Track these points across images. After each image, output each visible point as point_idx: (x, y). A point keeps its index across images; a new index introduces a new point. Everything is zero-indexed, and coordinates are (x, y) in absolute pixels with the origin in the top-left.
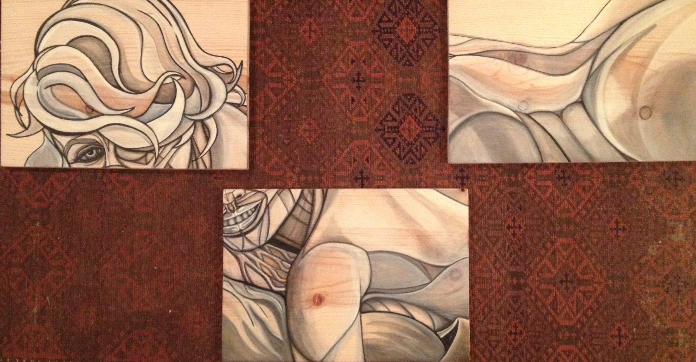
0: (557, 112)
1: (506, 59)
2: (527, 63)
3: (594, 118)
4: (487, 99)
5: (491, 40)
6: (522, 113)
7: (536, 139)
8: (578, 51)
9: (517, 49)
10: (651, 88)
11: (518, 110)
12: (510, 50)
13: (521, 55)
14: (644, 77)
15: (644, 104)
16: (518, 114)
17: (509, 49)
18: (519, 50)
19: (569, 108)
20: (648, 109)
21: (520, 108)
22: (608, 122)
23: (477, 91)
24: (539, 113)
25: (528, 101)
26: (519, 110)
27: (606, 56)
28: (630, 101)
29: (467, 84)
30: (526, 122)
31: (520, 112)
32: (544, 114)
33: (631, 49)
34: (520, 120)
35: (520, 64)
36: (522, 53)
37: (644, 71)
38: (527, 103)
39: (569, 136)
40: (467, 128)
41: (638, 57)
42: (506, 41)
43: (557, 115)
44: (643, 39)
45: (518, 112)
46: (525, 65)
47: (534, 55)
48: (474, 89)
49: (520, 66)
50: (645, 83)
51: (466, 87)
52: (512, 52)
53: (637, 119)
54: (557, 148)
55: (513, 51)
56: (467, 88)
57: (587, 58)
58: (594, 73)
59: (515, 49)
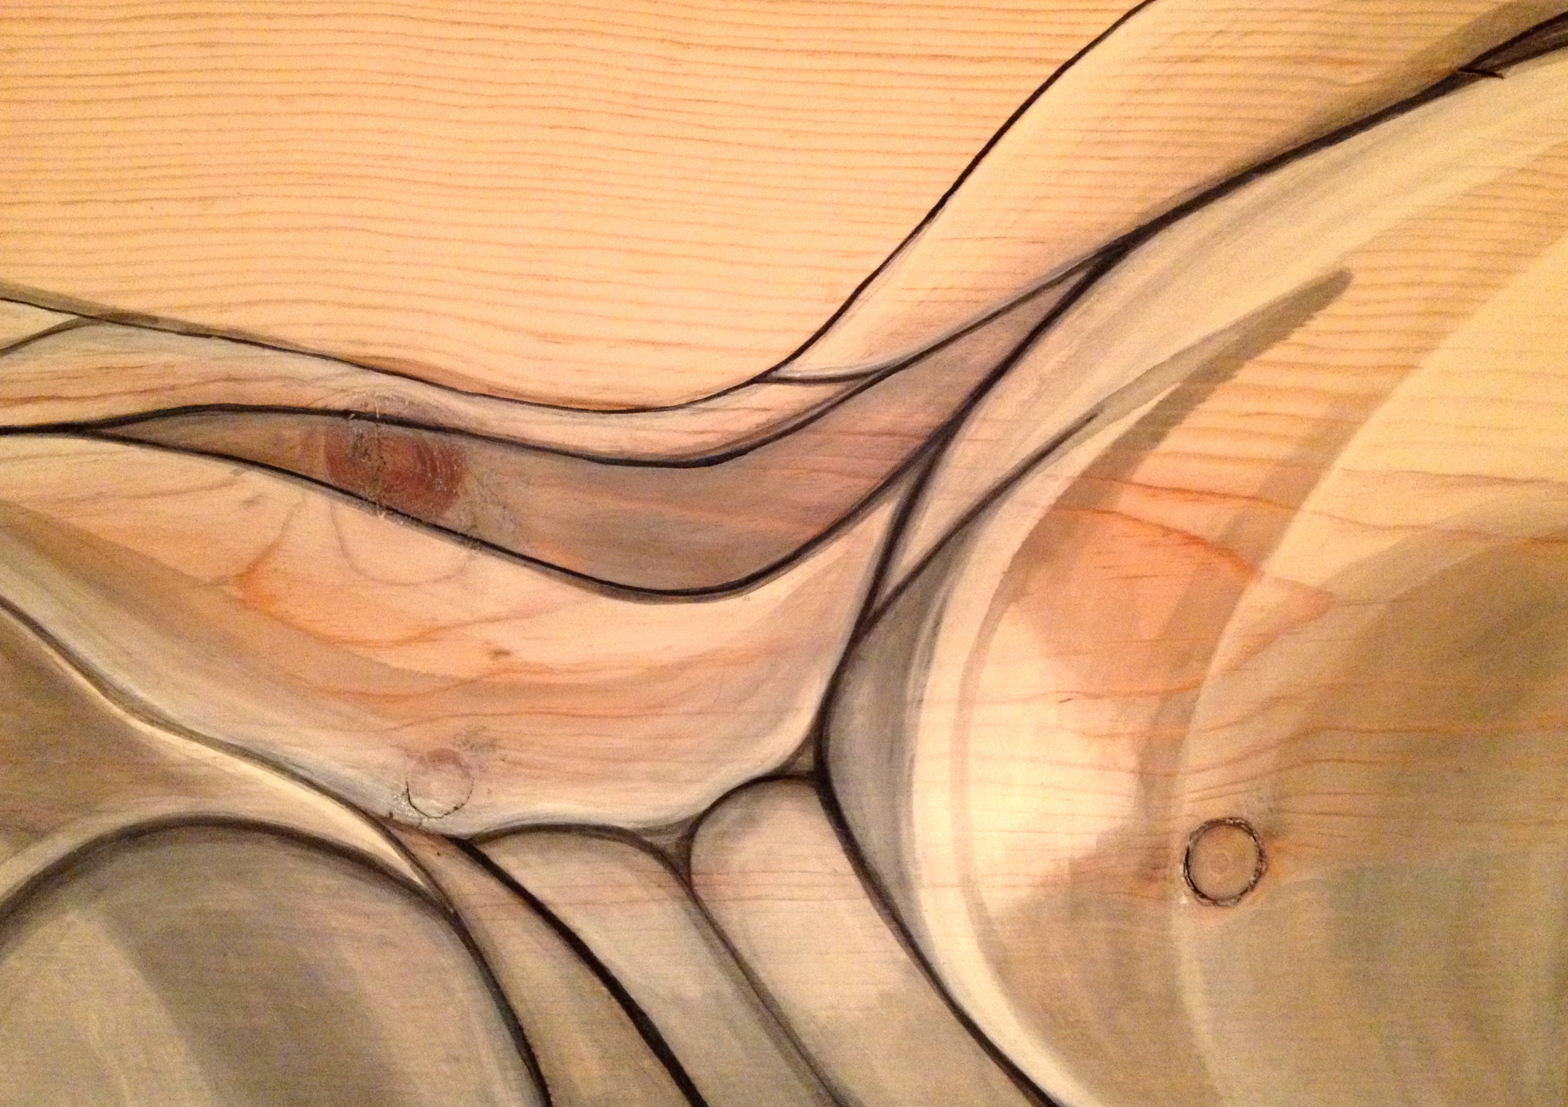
0: (657, 831)
1: (321, 472)
2: (459, 503)
3: (889, 879)
4: (192, 735)
5: (204, 333)
6: (429, 834)
7: (515, 1002)
8: (804, 438)
9: (391, 409)
10: (1274, 701)
11: (405, 813)
12: (345, 414)
13: (422, 453)
14: (1234, 627)
15: (1218, 809)
16: (403, 837)
17: (340, 403)
18: (406, 413)
19: (732, 813)
20: (1240, 837)
21: (416, 801)
22: (978, 911)
23: (121, 679)
24: (542, 839)
25: (466, 757)
26: (412, 816)
27: (987, 480)
28: (1128, 783)
29: (54, 629)
30: (453, 892)
31: (415, 829)
32: (572, 841)
33: (1157, 438)
34: (417, 879)
35: (416, 507)
36: (427, 435)
37: (1236, 593)
38: (465, 770)
39: (727, 988)
40: (70, 917)
41: (1200, 495)
42: (313, 346)
43: (658, 854)
44: (1248, 374)
45: (398, 825)
46: (453, 517)
47: (515, 458)
48: (101, 664)
49: (417, 521)
50: (1234, 669)
51: (49, 651)
52: (358, 427)
53: (1164, 899)
54: (650, 1063)
55: (371, 417)
56: (59, 659)
57: (862, 486)
58: (900, 589)
59: (375, 406)
